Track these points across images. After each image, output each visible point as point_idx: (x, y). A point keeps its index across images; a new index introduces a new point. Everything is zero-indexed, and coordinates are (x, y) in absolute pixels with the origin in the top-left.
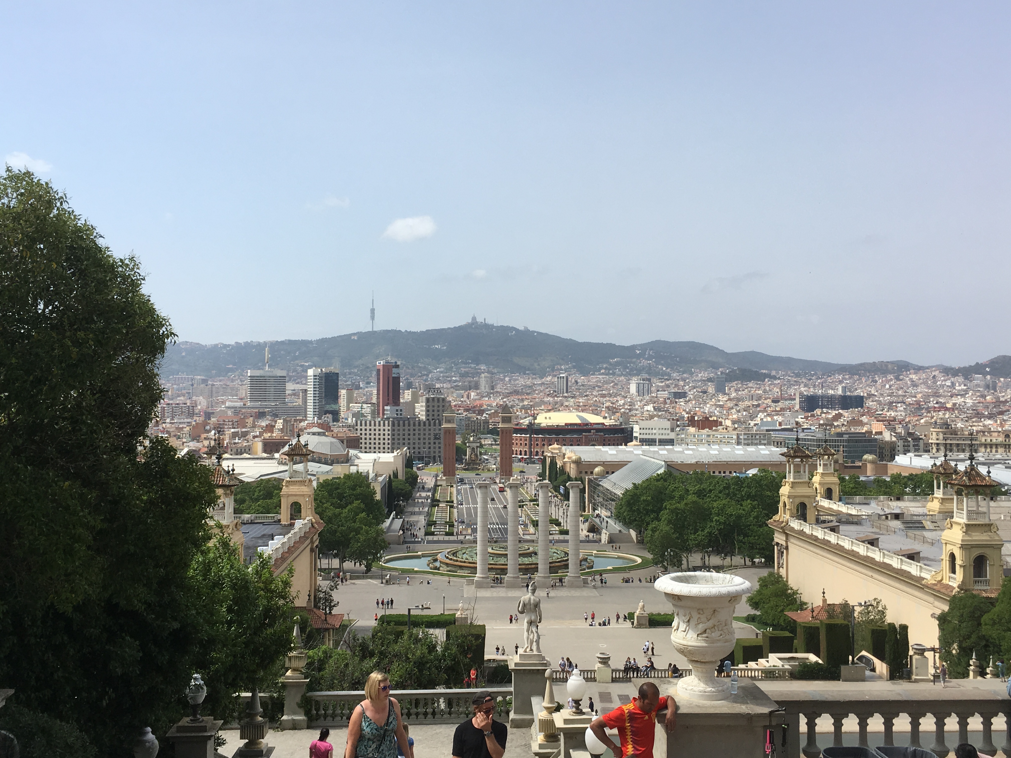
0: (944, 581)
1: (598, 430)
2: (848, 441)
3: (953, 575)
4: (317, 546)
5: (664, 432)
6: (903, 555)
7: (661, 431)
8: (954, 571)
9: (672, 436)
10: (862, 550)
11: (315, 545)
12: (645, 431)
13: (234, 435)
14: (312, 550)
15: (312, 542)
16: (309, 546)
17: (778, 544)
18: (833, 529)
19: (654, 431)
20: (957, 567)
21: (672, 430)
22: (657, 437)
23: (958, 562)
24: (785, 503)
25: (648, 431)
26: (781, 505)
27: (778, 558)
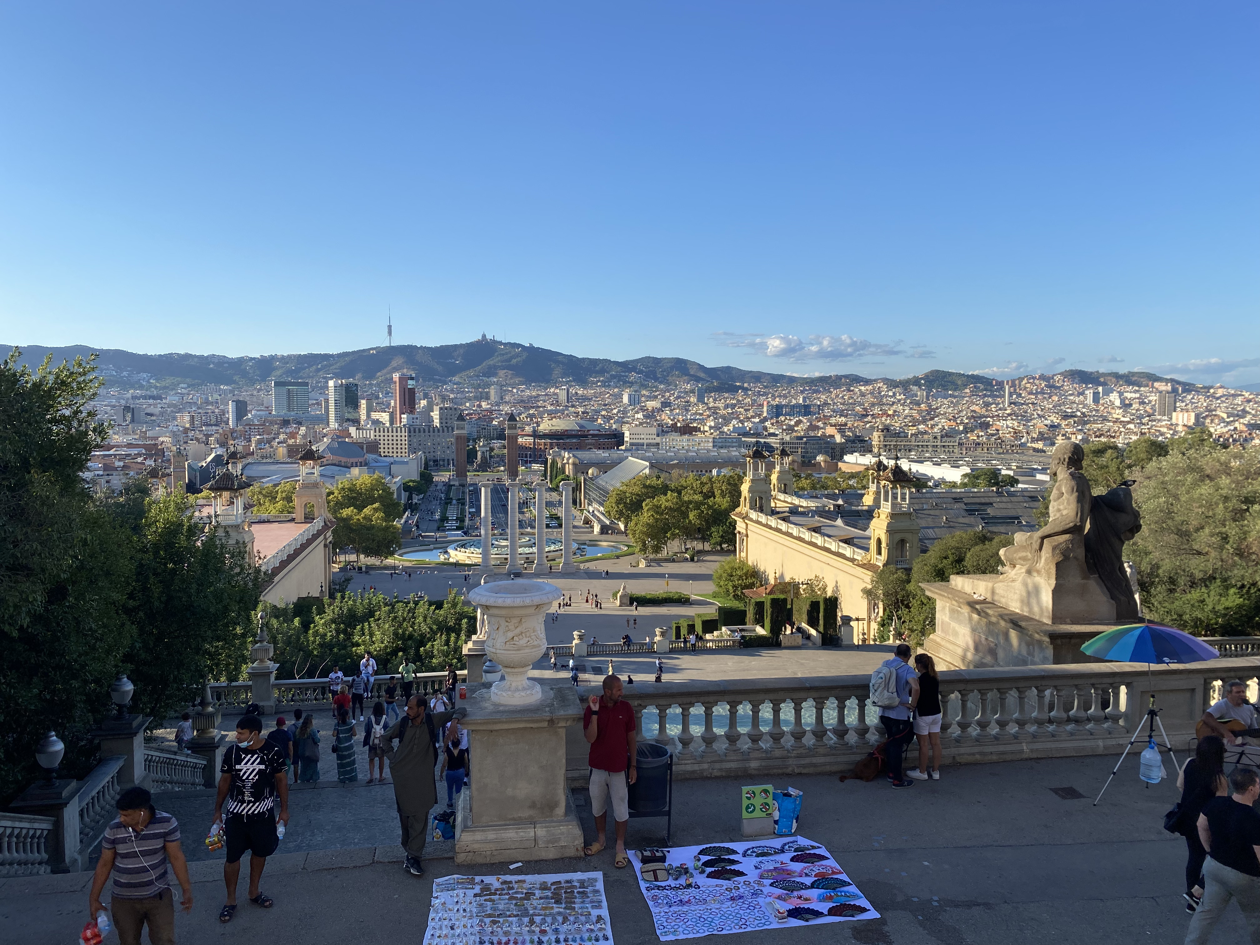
0: (872, 562)
1: (594, 436)
3: (878, 557)
4: (330, 542)
5: (651, 437)
6: (841, 541)
7: (648, 437)
8: (879, 553)
9: (658, 440)
10: (807, 535)
11: (328, 541)
12: (634, 436)
13: (259, 442)
14: (325, 546)
15: (325, 539)
16: (323, 542)
17: (739, 532)
18: (784, 519)
20: (883, 550)
21: (658, 435)
22: (645, 441)
23: (884, 545)
24: (745, 498)
25: (637, 436)
26: (742, 499)
27: (740, 543)
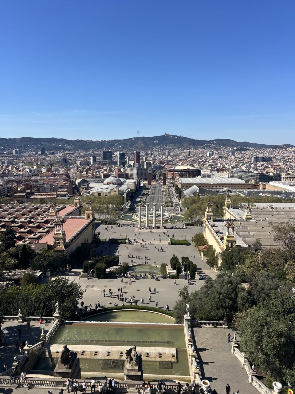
0: (224, 248)
2: (259, 176)
5: (209, 173)
6: (220, 238)
7: (208, 173)
9: (211, 174)
10: (215, 234)
12: (203, 172)
17: (204, 226)
19: (206, 172)
20: (225, 245)
22: (207, 174)
25: (204, 172)
26: (205, 216)
27: (204, 229)
